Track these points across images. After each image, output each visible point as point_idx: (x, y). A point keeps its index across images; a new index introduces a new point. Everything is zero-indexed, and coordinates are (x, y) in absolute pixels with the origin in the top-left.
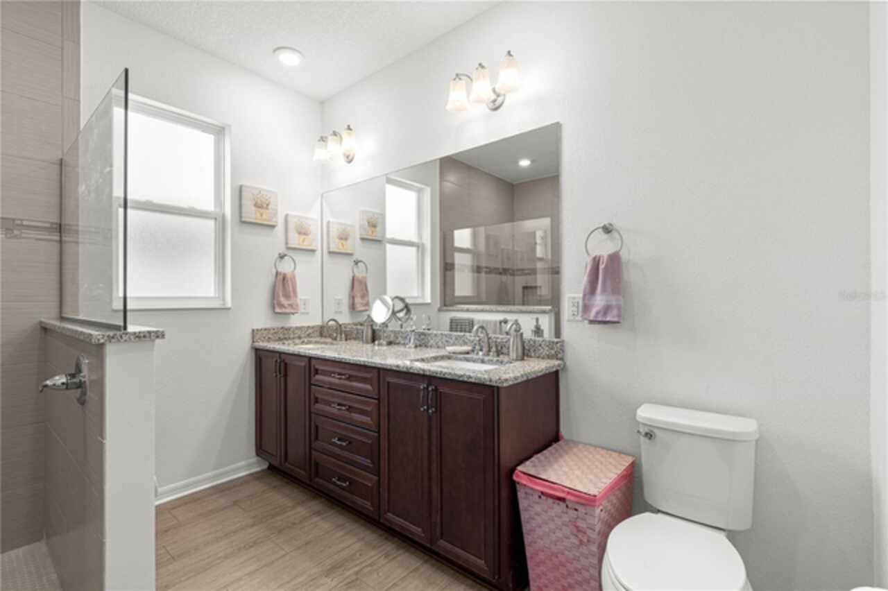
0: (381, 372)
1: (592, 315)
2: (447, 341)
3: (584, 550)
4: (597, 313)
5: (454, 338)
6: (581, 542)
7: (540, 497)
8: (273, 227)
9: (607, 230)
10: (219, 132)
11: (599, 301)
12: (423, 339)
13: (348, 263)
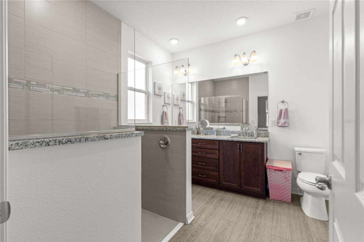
0: (220, 141)
1: (280, 125)
2: (228, 133)
3: (287, 182)
4: (282, 124)
5: (230, 132)
6: (287, 180)
7: (274, 171)
8: (161, 96)
9: (283, 102)
10: (147, 63)
11: (282, 121)
12: (218, 133)
13: (177, 108)
